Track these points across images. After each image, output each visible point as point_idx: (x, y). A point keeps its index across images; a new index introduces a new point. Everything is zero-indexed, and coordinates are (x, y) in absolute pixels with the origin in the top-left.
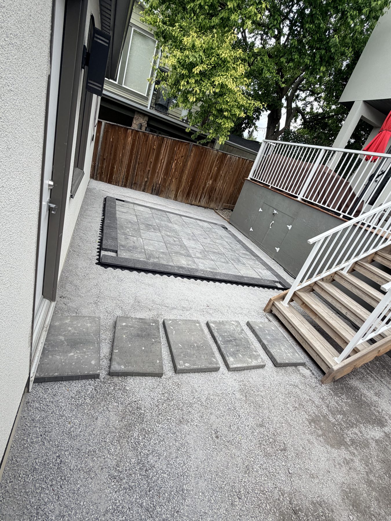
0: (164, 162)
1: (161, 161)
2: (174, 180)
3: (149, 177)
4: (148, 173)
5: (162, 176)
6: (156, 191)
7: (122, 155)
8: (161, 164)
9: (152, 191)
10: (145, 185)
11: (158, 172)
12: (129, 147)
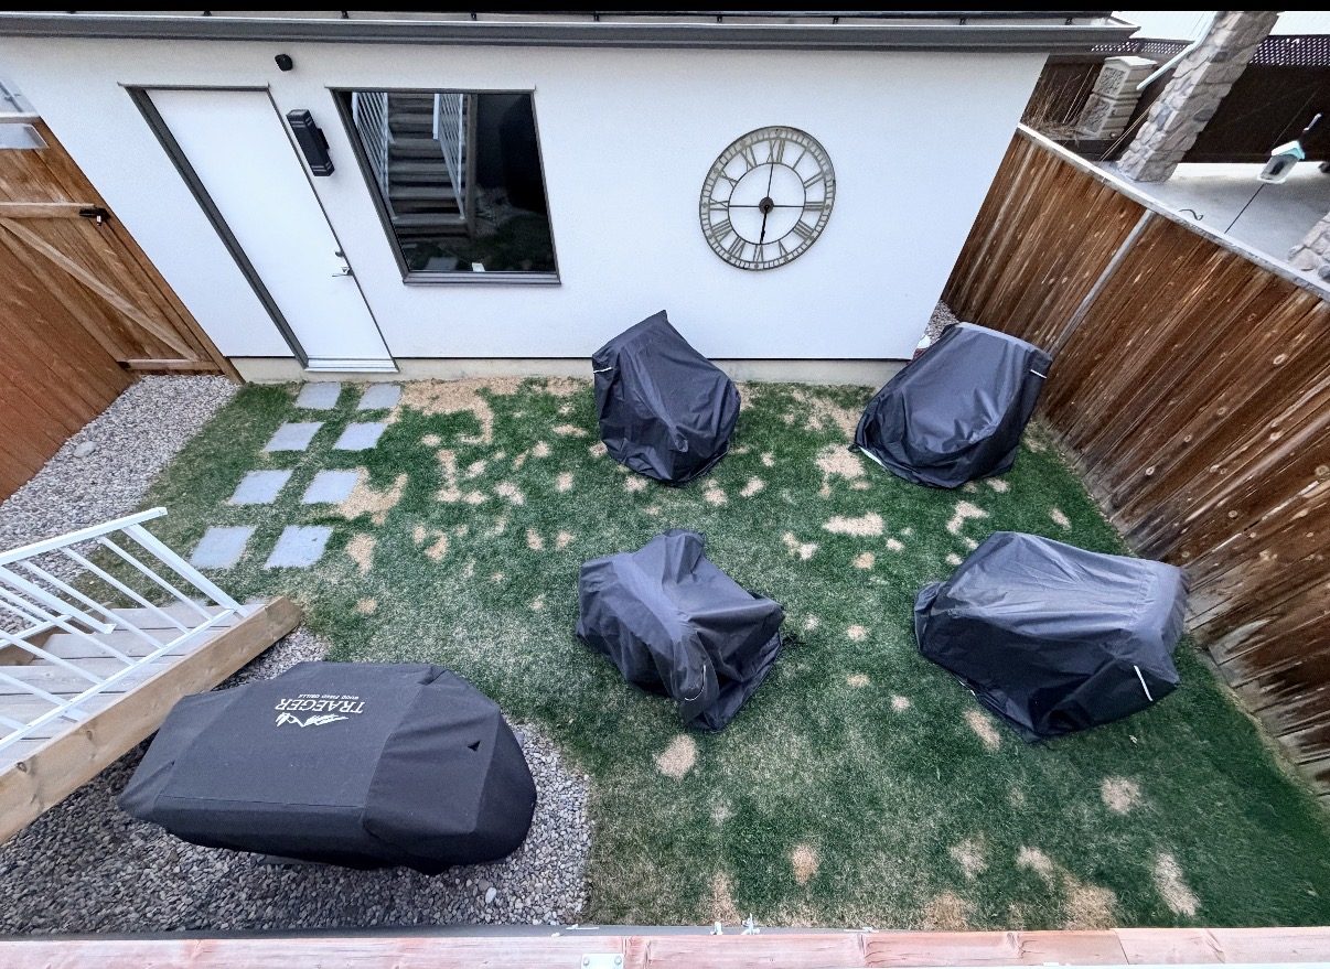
0: (1277, 445)
1: (1267, 436)
2: (1265, 555)
3: (1168, 469)
4: (1175, 453)
5: (1220, 500)
6: (1153, 537)
7: (1133, 345)
8: (1255, 444)
9: (1142, 526)
10: (1133, 489)
11: (1216, 474)
12: (1169, 324)
